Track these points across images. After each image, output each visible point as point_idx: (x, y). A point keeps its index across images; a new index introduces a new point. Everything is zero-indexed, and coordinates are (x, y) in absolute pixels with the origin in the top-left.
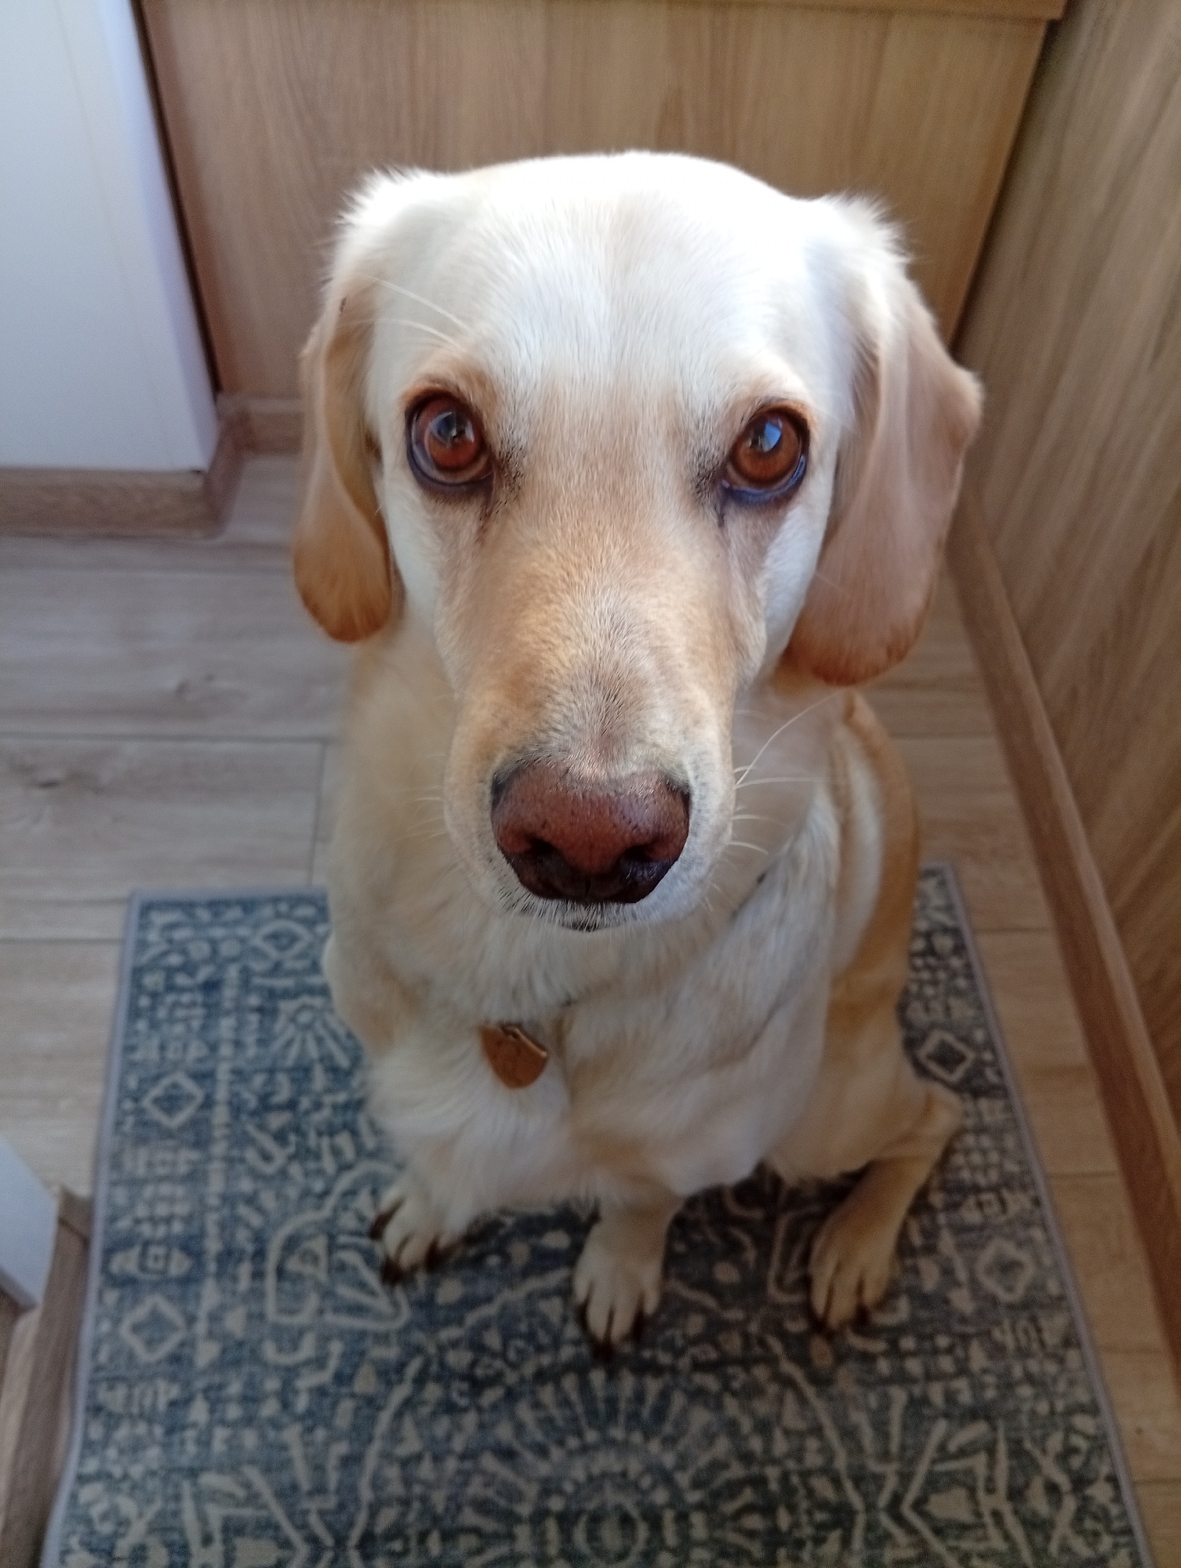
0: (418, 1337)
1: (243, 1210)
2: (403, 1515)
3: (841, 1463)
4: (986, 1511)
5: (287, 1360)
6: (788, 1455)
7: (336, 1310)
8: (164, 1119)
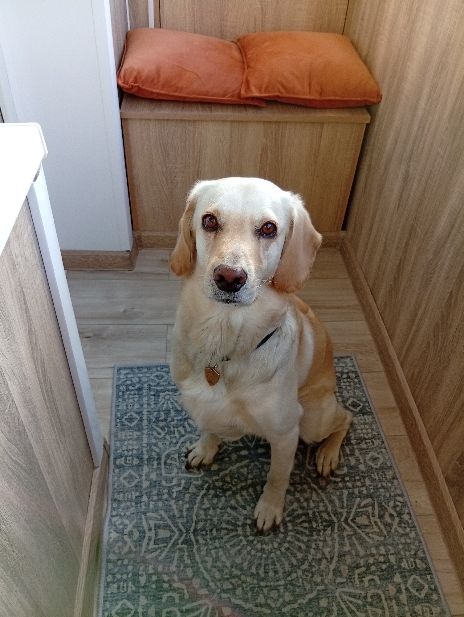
1: (153, 447)
2: (205, 524)
3: (330, 509)
4: (372, 521)
6: (314, 507)
7: (182, 472)
8: (129, 424)
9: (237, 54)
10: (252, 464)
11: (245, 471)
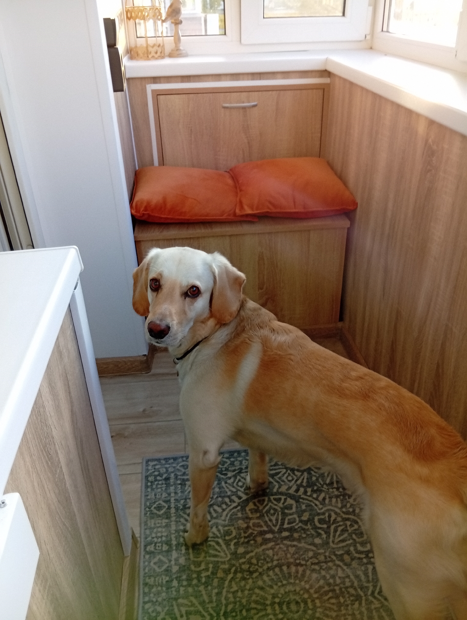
0: (233, 562)
2: (235, 606)
3: (356, 584)
5: (198, 569)
6: (341, 583)
7: (210, 557)
8: (158, 512)
9: (230, 181)
10: (278, 547)
11: (270, 553)
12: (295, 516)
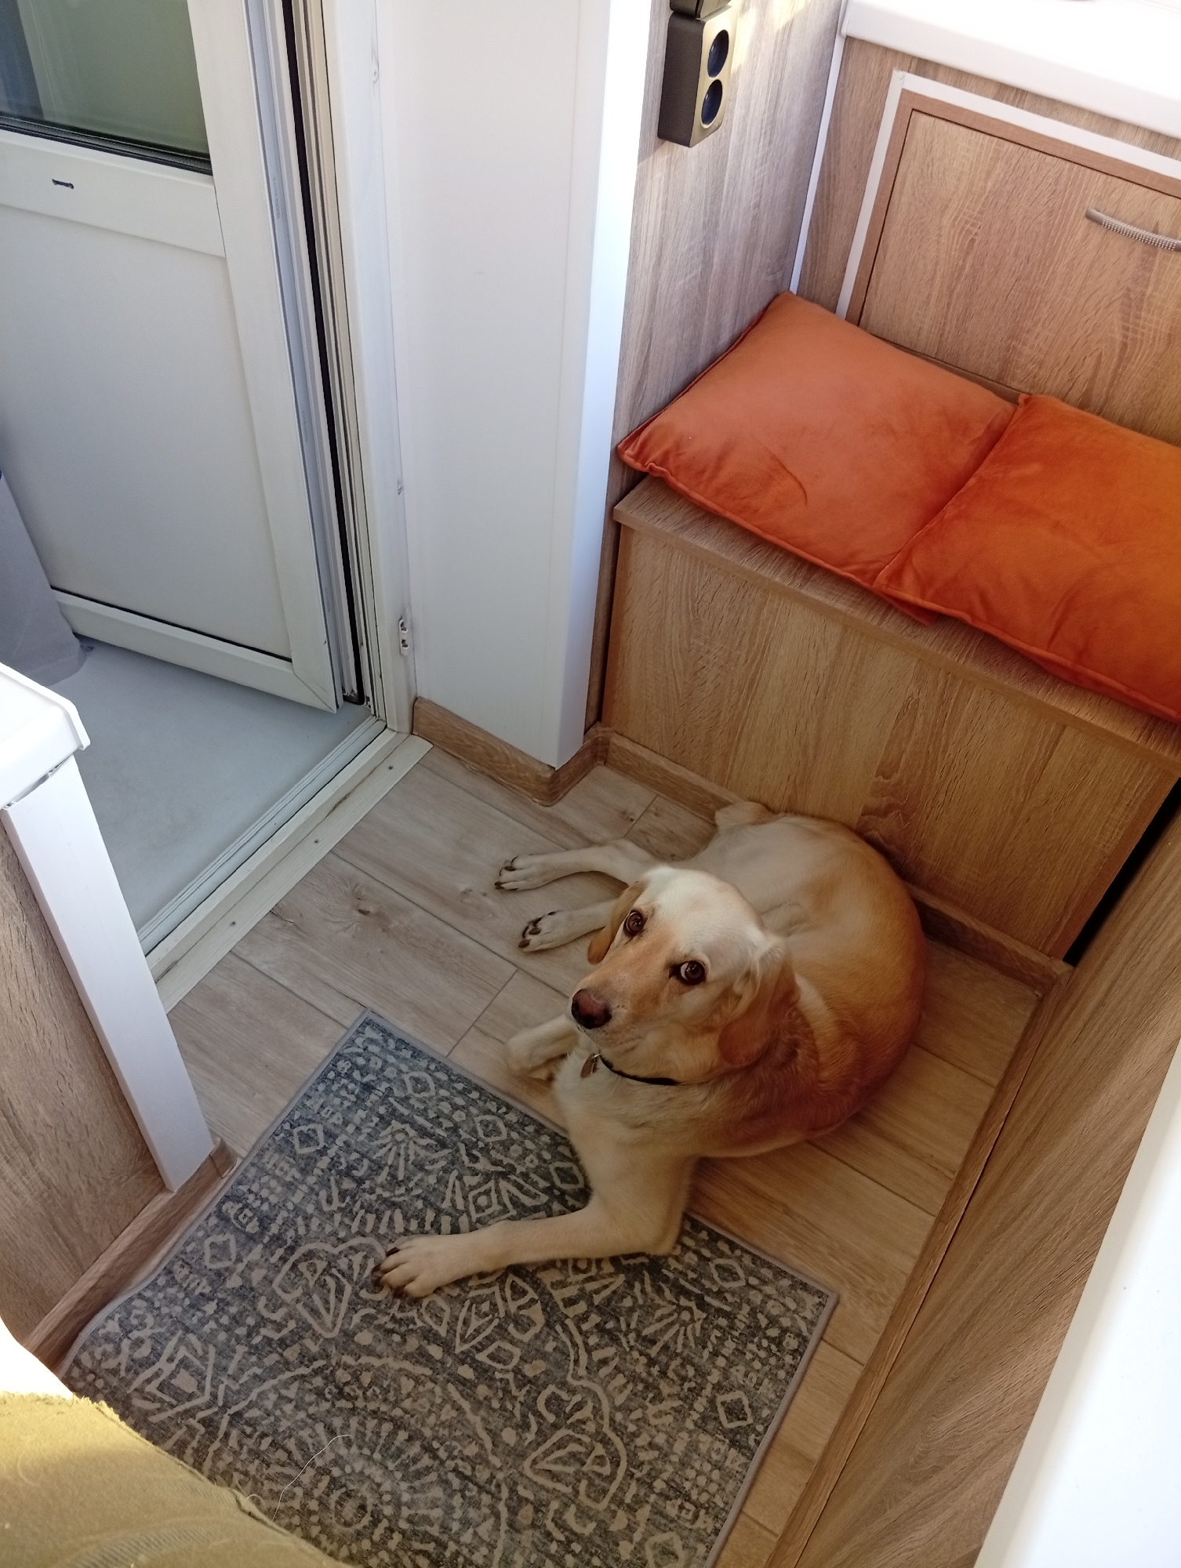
0: (333, 1350)
5: (266, 1314)
6: (467, 1545)
7: (305, 1305)
8: (297, 1145)
10: (430, 1385)
11: (407, 1385)
12: (517, 1352)
